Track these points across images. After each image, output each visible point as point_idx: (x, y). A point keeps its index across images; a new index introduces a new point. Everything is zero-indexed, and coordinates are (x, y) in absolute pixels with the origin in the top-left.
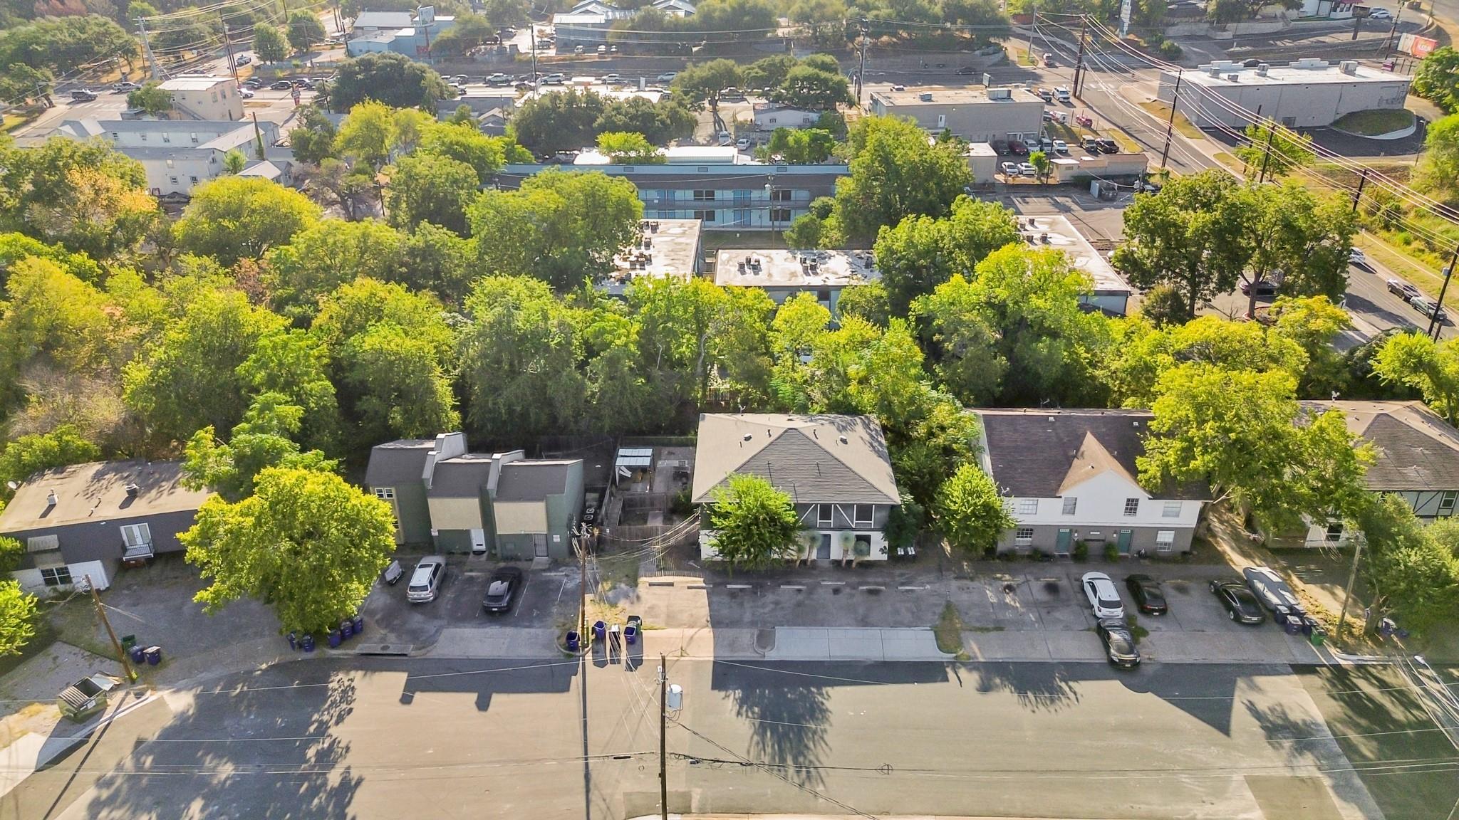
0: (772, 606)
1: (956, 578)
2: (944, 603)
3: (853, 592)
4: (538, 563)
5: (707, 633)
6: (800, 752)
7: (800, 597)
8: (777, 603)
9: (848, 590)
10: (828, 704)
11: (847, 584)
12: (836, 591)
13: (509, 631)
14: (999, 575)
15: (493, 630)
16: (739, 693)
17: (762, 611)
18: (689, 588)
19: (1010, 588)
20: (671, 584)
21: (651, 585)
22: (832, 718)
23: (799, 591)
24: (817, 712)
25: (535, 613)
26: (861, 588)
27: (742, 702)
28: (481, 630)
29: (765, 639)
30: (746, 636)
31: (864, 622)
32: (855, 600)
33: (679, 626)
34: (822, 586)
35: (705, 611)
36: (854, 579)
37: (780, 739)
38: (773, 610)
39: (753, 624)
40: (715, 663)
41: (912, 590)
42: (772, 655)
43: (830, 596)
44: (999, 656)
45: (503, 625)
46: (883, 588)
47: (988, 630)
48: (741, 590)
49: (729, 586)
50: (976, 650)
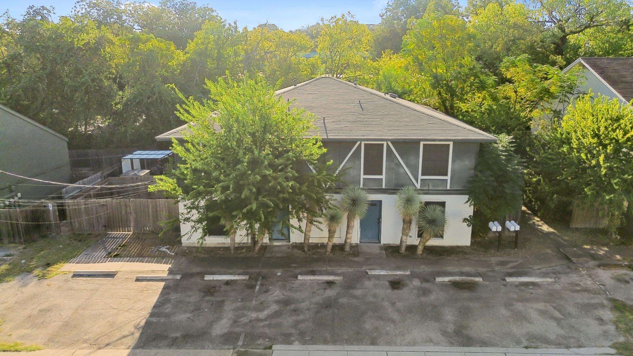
3: (427, 285)
7: (331, 293)
8: (286, 302)
9: (416, 283)
11: (413, 275)
12: (396, 284)
17: (254, 315)
20: (110, 275)
23: (330, 283)
26: (439, 279)
32: (432, 297)
33: (71, 344)
34: (370, 278)
36: (424, 269)
38: (276, 314)
41: (533, 284)
43: (385, 292)
46: (479, 279)
48: (228, 283)
49: (208, 278)
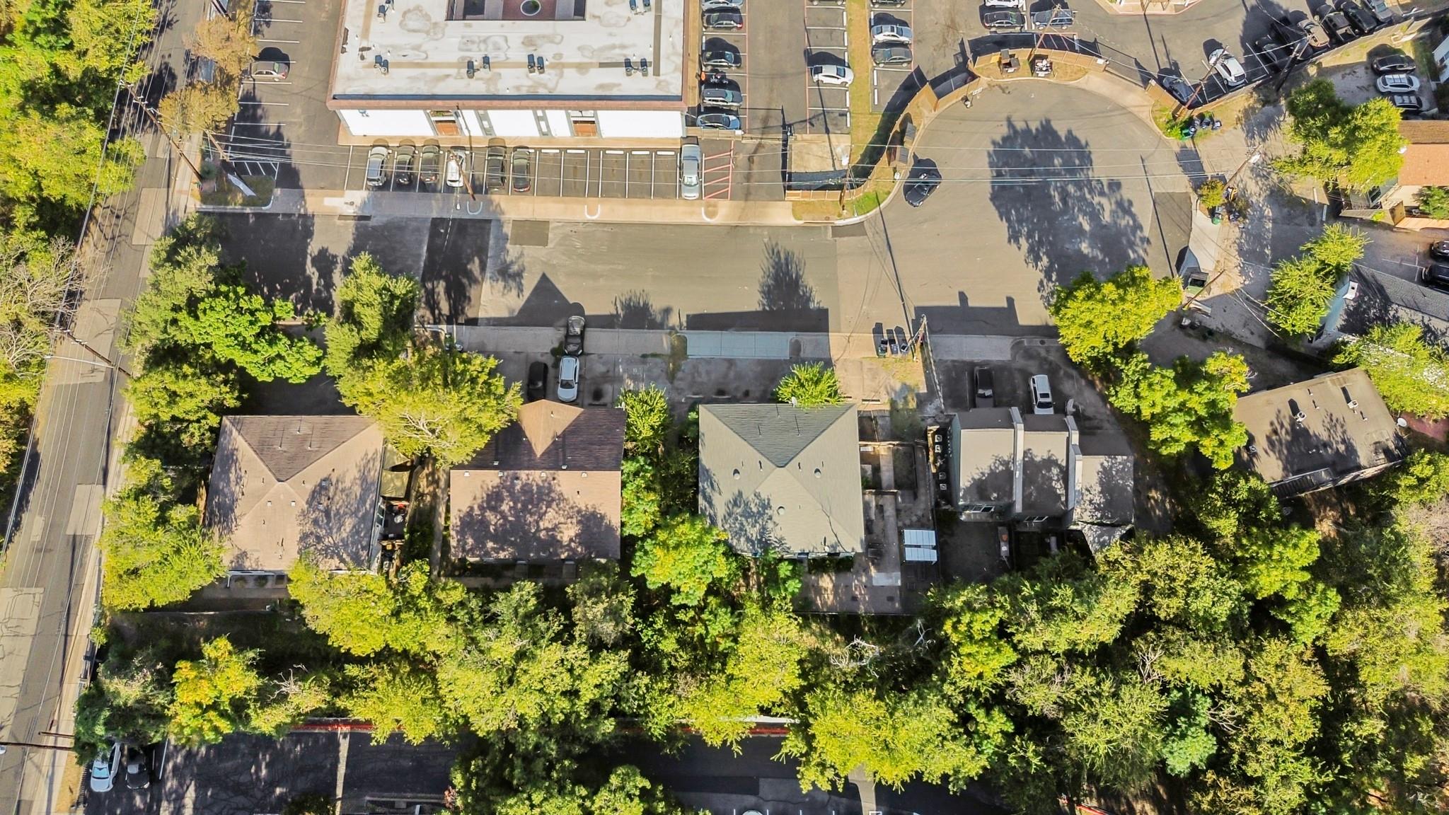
6: (777, 266)
10: (759, 297)
13: (968, 358)
15: (977, 358)
16: (812, 306)
18: (851, 397)
22: (758, 287)
24: (768, 293)
25: (955, 375)
27: (809, 300)
29: (796, 349)
30: (808, 351)
31: (731, 362)
33: (854, 361)
35: (838, 373)
37: (788, 273)
40: (827, 331)
42: (791, 336)
45: (972, 362)
47: (653, 355)
50: (664, 339)
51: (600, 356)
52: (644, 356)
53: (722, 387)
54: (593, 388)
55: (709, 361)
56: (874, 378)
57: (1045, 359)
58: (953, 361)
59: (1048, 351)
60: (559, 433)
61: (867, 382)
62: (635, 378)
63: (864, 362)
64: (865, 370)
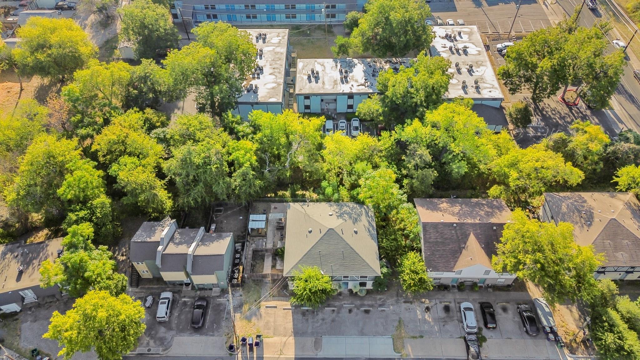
0: (321, 321)
1: (405, 302)
2: (398, 318)
3: (358, 311)
4: (215, 292)
5: (291, 340)
7: (334, 316)
8: (323, 320)
9: (355, 310)
11: (355, 306)
12: (350, 311)
13: (204, 338)
14: (423, 300)
15: (197, 338)
17: (316, 325)
18: (284, 309)
19: (428, 309)
20: (276, 307)
21: (267, 307)
23: (333, 311)
25: (215, 326)
26: (361, 309)
28: (191, 338)
29: (317, 345)
30: (309, 341)
31: (362, 333)
32: (358, 317)
33: (279, 335)
34: (344, 307)
35: (290, 326)
38: (321, 324)
39: (312, 334)
41: (384, 310)
42: (320, 354)
43: (347, 315)
44: (420, 354)
45: (201, 334)
46: (371, 309)
47: (416, 337)
48: (307, 310)
49: (302, 308)
50: (410, 351)
51: (451, 337)
52: (422, 337)
53: (367, 315)
54: (451, 313)
55: (377, 334)
56: (267, 323)
57: (152, 338)
58: (213, 335)
59: (148, 344)
60: (464, 252)
61: (272, 320)
62: (425, 321)
63: (272, 334)
64: (272, 328)
